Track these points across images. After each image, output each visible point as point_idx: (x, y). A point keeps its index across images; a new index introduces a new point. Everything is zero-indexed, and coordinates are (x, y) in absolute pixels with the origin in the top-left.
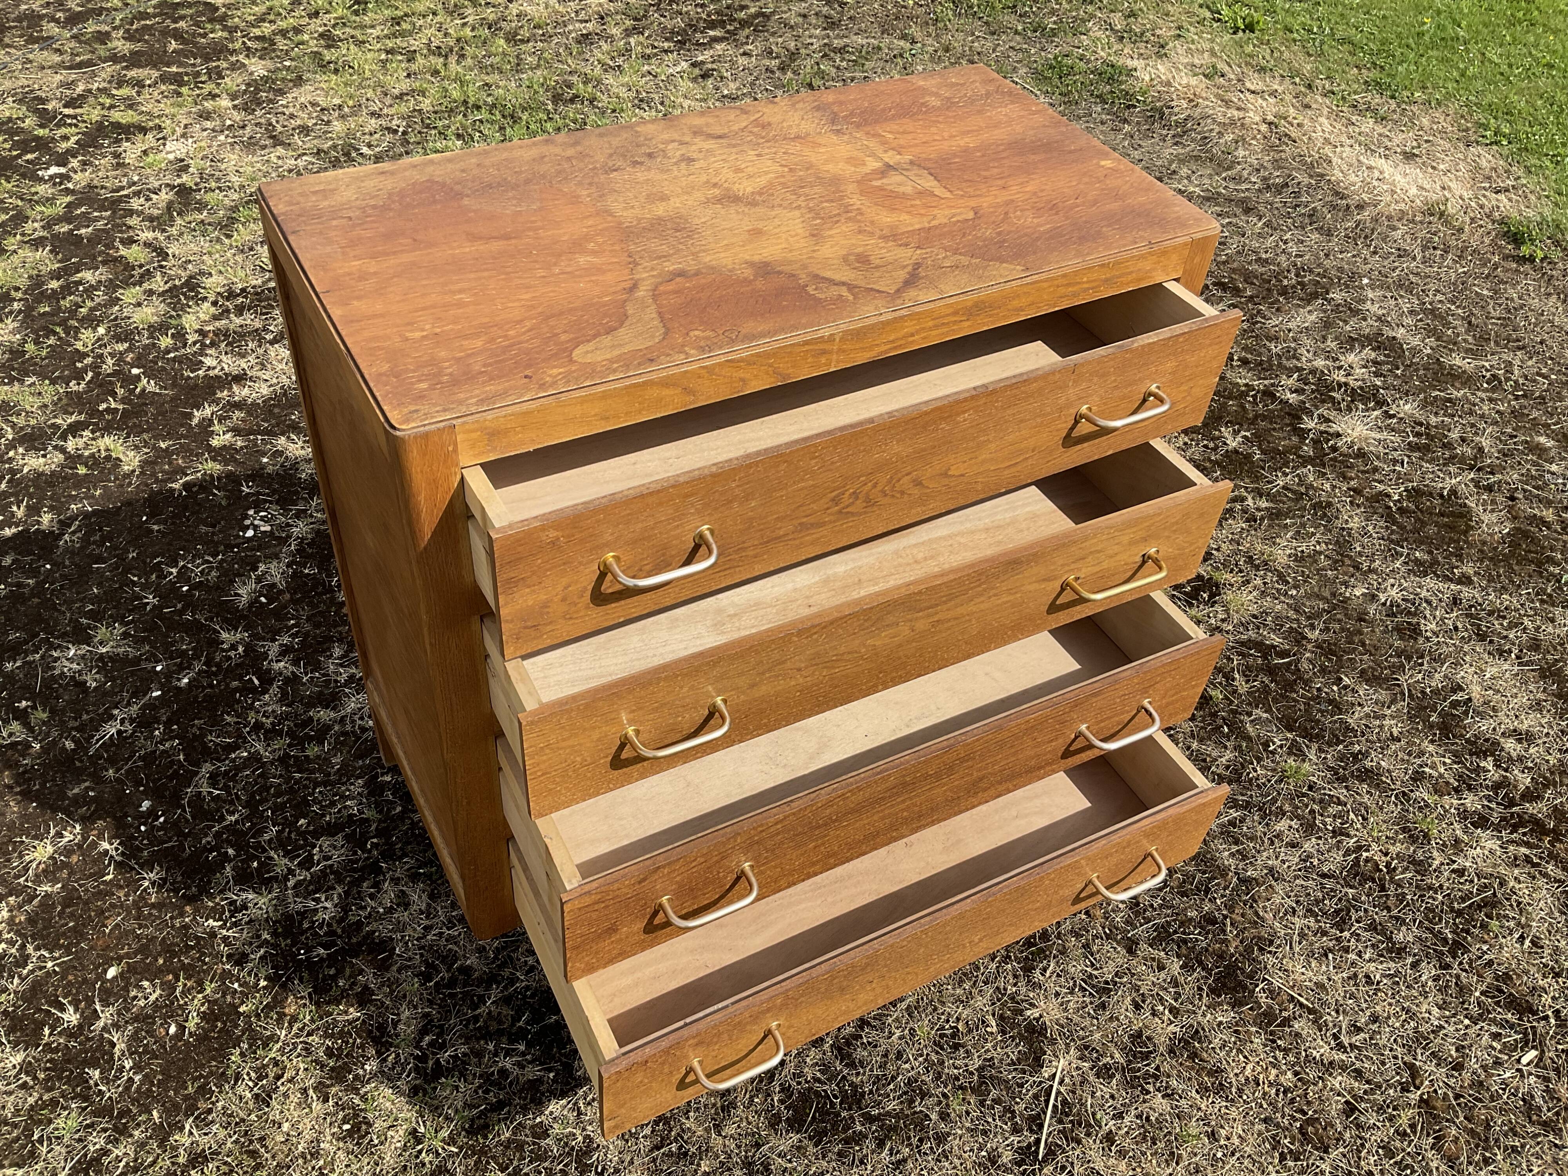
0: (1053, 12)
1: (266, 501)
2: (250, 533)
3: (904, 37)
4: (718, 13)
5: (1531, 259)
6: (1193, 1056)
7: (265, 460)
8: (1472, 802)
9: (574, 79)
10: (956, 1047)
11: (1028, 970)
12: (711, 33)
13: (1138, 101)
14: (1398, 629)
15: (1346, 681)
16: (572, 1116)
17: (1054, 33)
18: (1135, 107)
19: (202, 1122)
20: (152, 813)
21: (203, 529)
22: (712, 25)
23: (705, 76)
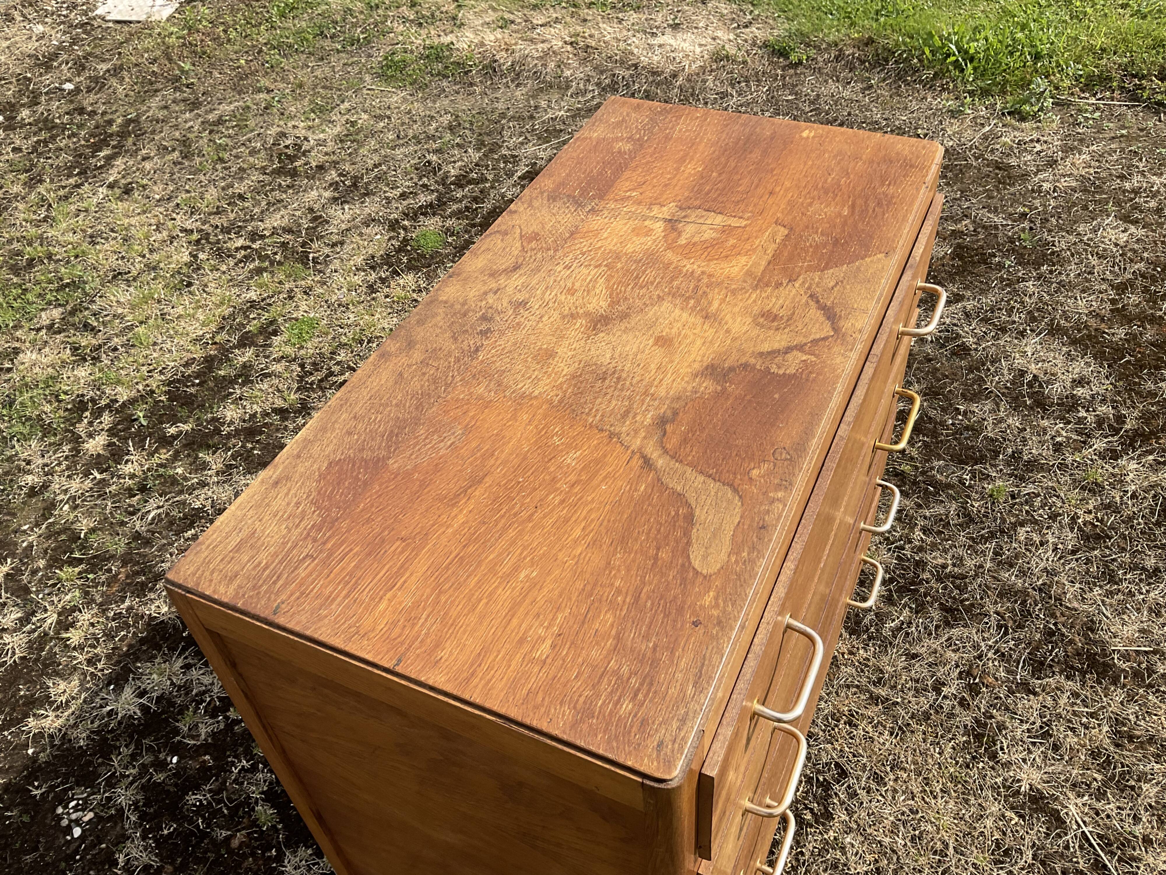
0: (355, 25)
1: (66, 790)
2: (77, 832)
3: (260, 90)
4: (92, 135)
5: (800, 63)
6: (1131, 738)
7: (30, 751)
8: (1099, 445)
9: (16, 245)
10: (1007, 853)
11: (993, 756)
12: (102, 154)
13: (471, 66)
14: (954, 353)
15: (962, 408)
17: (368, 41)
18: (471, 71)
21: (28, 858)
22: (97, 148)
23: (128, 191)
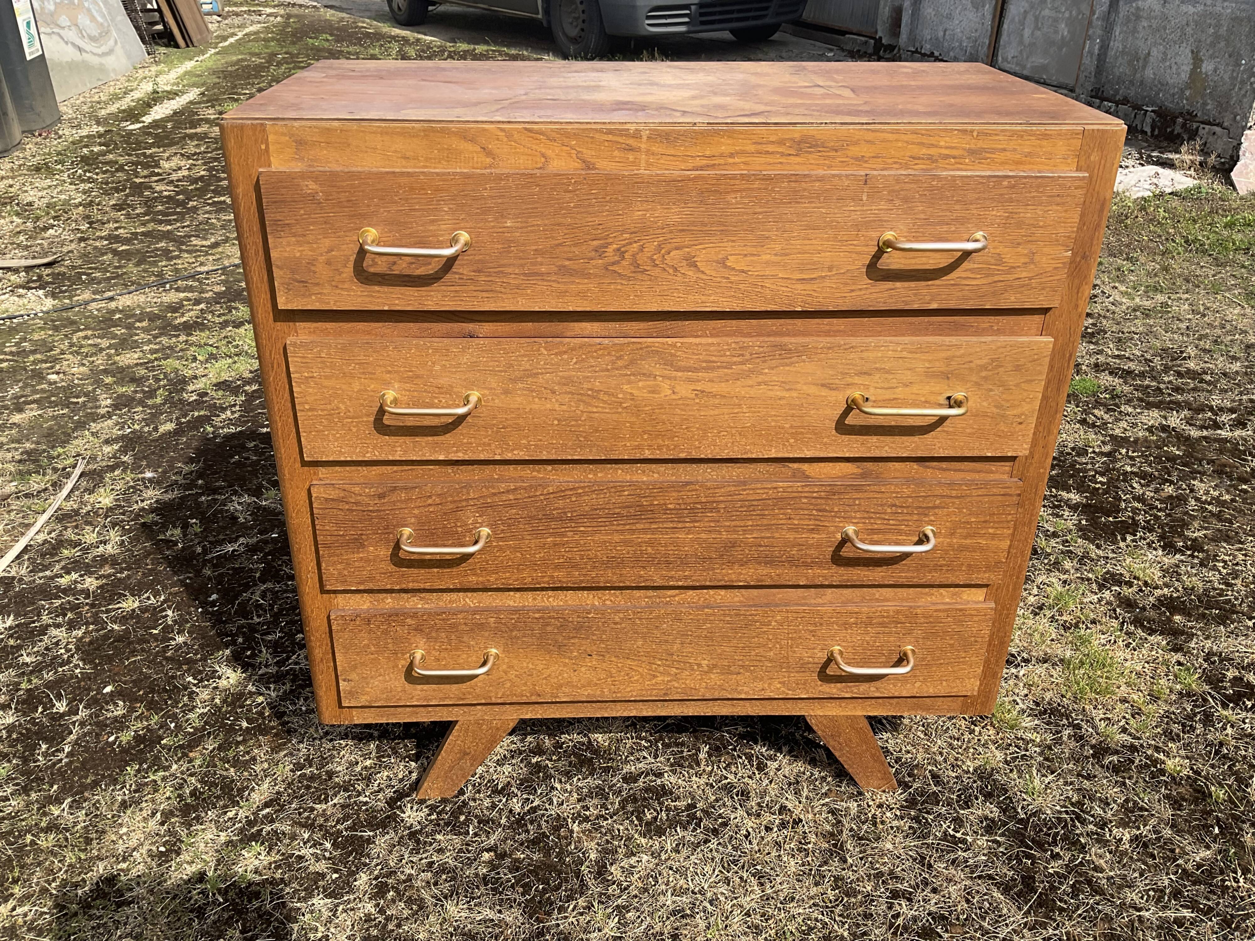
16: (326, 914)
19: (76, 805)
20: (213, 604)
